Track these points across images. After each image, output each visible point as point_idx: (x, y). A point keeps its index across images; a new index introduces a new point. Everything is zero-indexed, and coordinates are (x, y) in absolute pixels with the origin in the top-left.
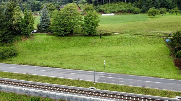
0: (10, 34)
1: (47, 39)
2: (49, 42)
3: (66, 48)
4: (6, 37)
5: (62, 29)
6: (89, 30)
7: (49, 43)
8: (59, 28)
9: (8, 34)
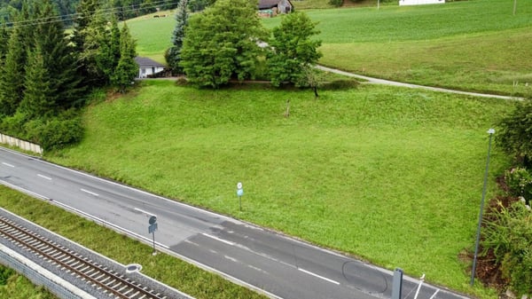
0: (79, 86)
1: (168, 98)
2: (169, 107)
3: (204, 127)
4: (67, 94)
5: (207, 70)
6: (281, 73)
7: (168, 109)
8: (199, 68)
9: (74, 84)
